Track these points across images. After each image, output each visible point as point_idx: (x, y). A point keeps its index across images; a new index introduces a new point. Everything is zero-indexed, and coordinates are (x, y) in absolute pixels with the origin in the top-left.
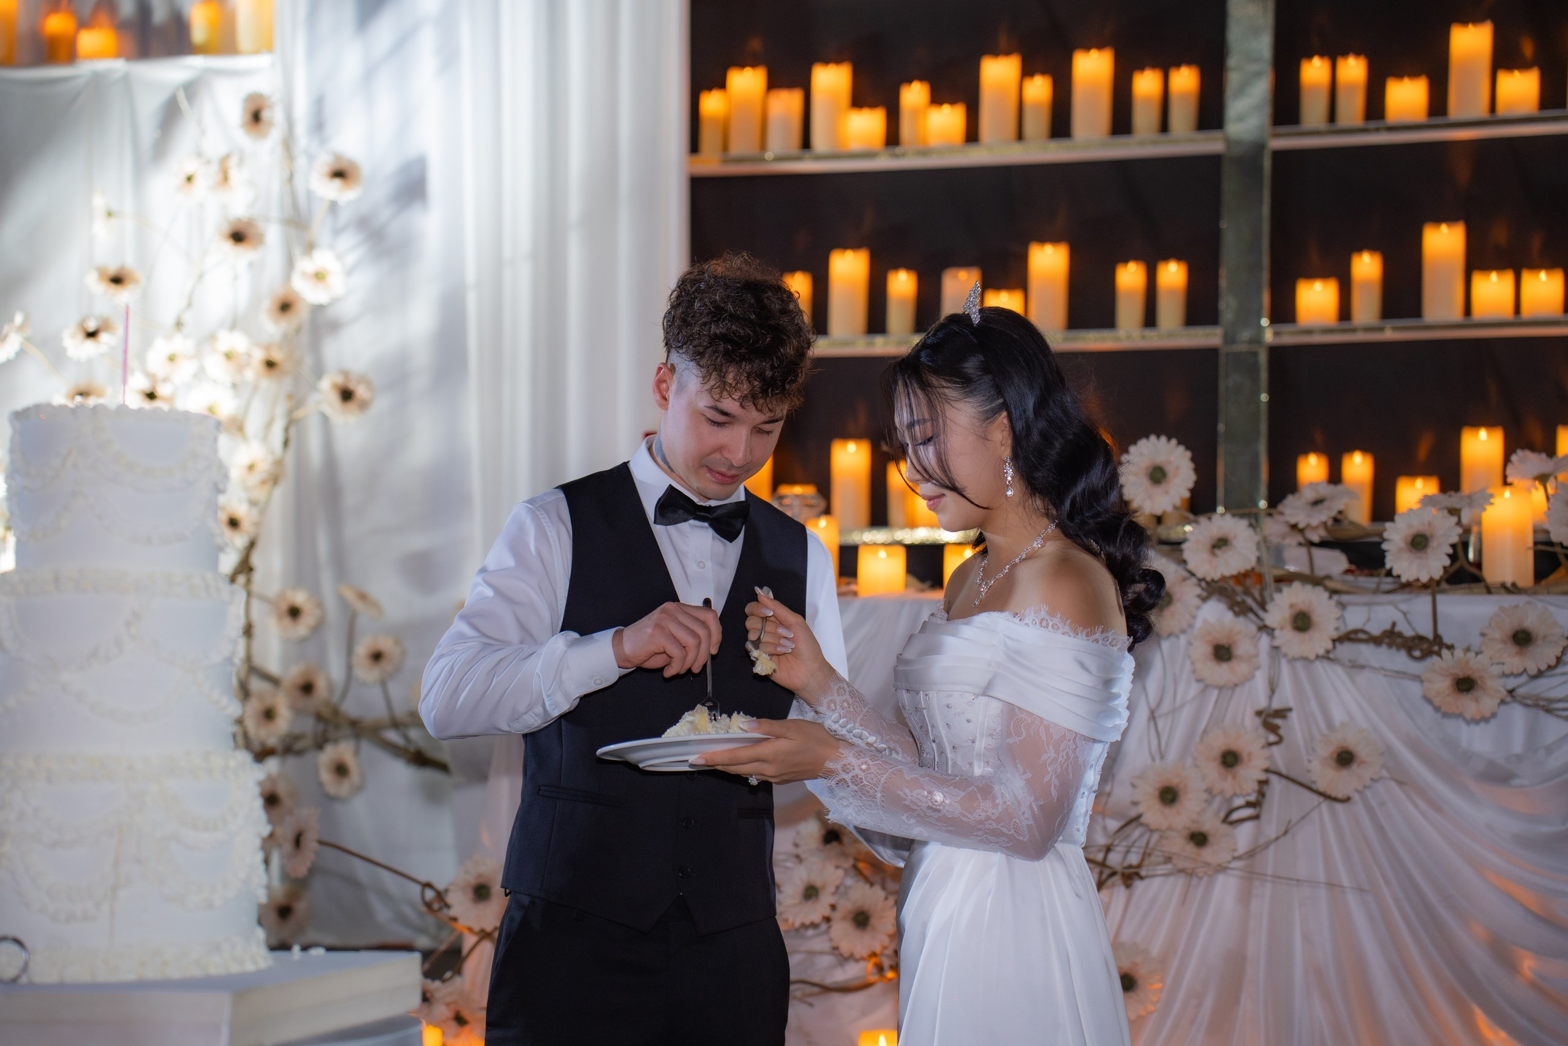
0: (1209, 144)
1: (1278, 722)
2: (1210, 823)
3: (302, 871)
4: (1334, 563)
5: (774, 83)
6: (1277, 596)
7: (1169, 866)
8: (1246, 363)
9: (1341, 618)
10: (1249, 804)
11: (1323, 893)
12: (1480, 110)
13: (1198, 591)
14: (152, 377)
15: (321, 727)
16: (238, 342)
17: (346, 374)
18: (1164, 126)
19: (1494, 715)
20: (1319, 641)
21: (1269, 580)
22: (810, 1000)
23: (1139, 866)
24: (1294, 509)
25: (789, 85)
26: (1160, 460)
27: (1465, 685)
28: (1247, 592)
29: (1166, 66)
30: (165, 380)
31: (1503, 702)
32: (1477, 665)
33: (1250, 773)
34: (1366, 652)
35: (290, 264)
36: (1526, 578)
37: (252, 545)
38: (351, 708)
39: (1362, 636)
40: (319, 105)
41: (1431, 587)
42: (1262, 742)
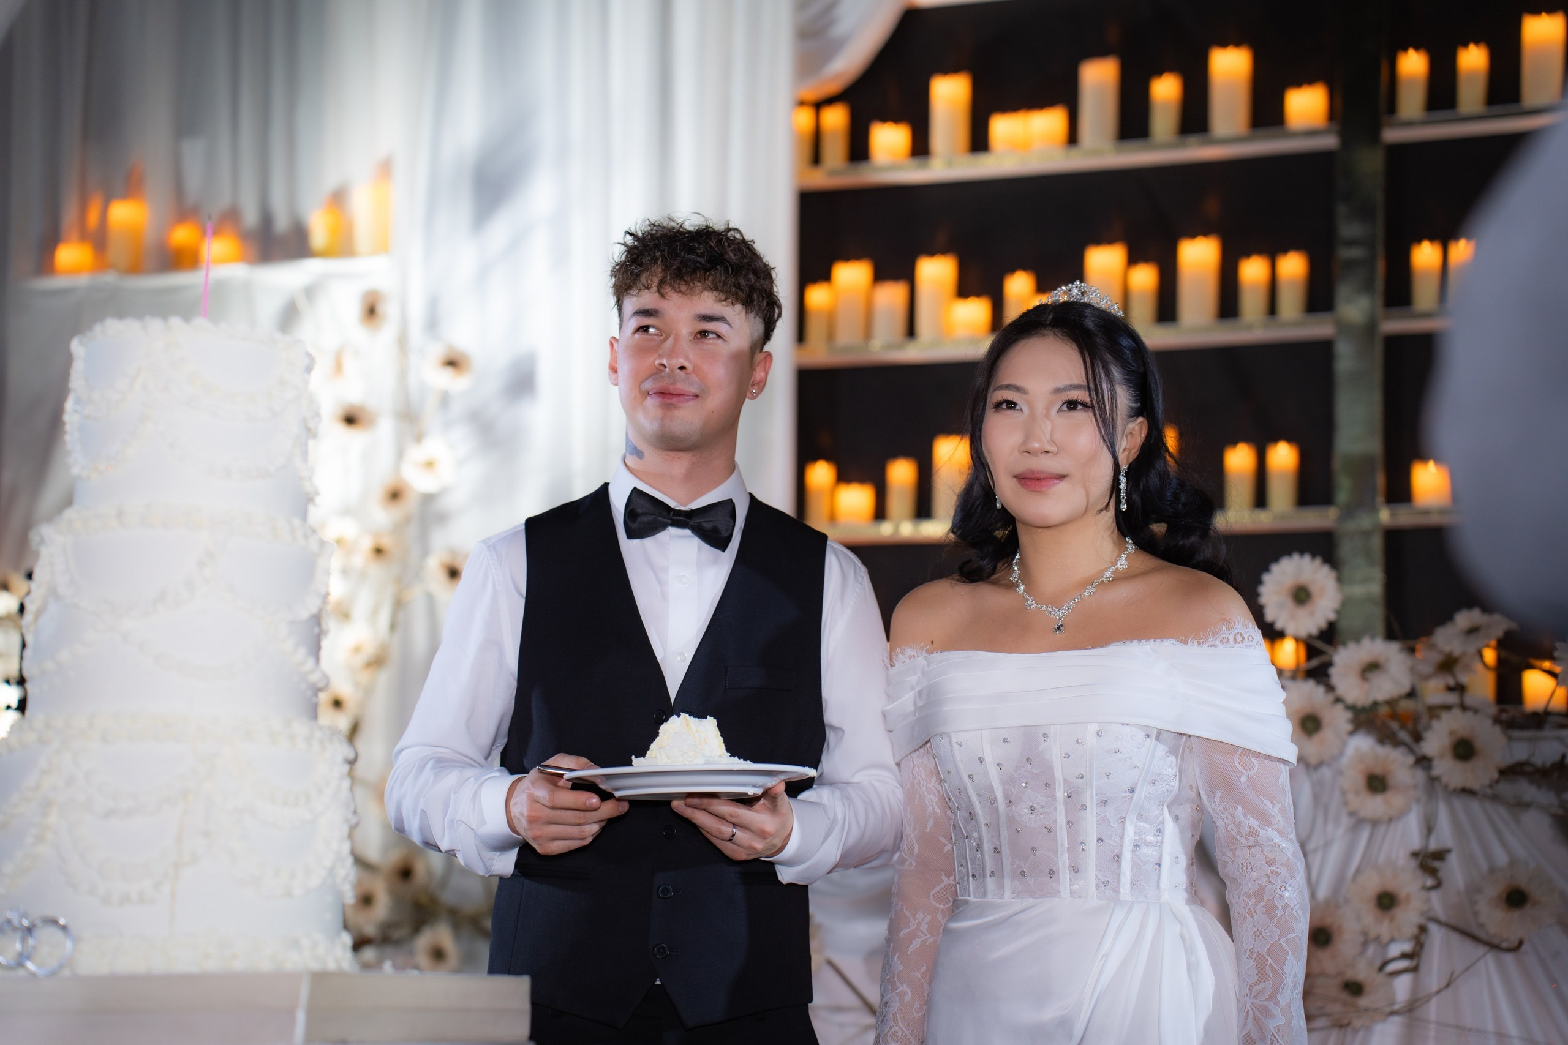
0: (1319, 329)
1: (1437, 864)
2: (1362, 972)
5: (880, 276)
6: (1433, 725)
9: (1507, 749)
10: (1405, 955)
13: (1348, 720)
15: (418, 911)
16: (349, 529)
17: (453, 553)
18: (1272, 308)
20: (1481, 773)
24: (1447, 638)
25: (895, 278)
26: (1304, 579)
28: (1401, 722)
29: (1272, 252)
33: (1408, 917)
35: (400, 454)
37: (357, 729)
38: (447, 897)
39: (1528, 769)
40: (434, 305)
42: (1419, 886)
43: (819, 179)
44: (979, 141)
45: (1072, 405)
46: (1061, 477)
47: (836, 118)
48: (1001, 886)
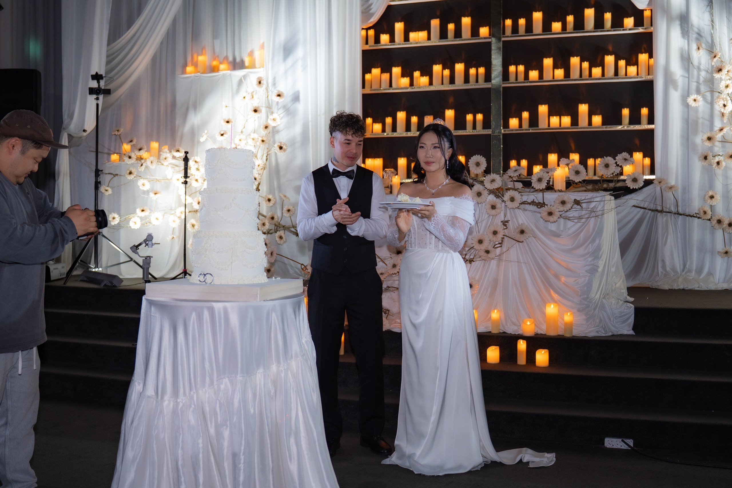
0: (487, 85)
1: (506, 223)
2: (490, 248)
3: (273, 261)
4: (519, 185)
5: (382, 72)
6: (506, 193)
7: (481, 258)
8: (497, 138)
9: (522, 198)
10: (499, 243)
11: (516, 264)
12: (551, 78)
13: (488, 192)
14: (236, 144)
15: (276, 227)
16: (255, 136)
17: (281, 143)
18: (477, 81)
19: (557, 221)
20: (516, 204)
21: (504, 189)
22: (394, 291)
23: (473, 259)
24: (510, 173)
25: (387, 72)
26: (478, 160)
27: (550, 214)
28: (499, 193)
29: (477, 67)
30: (239, 145)
31: (559, 218)
32: (553, 209)
33: (500, 236)
34: (527, 207)
35: (267, 117)
36: (564, 188)
37: (259, 184)
38: (283, 223)
39: (526, 203)
40: (274, 79)
41: (542, 191)
42: (503, 228)
43: (367, 47)
44: (407, 39)
45: (435, 147)
46: (434, 162)
47: (371, 32)
48: (415, 246)
